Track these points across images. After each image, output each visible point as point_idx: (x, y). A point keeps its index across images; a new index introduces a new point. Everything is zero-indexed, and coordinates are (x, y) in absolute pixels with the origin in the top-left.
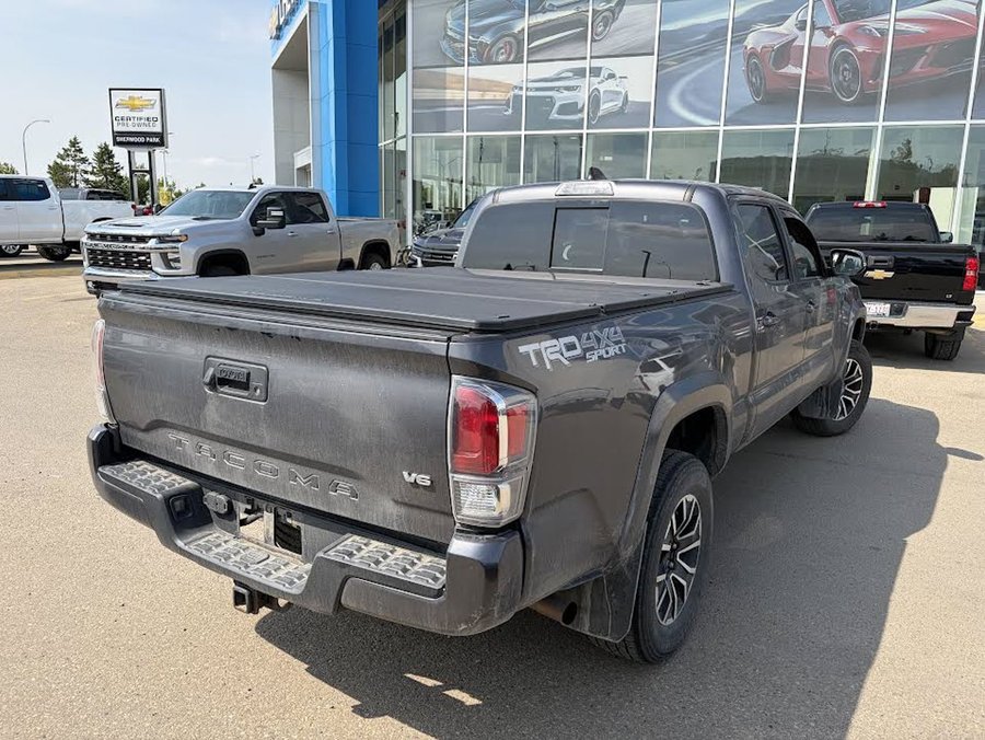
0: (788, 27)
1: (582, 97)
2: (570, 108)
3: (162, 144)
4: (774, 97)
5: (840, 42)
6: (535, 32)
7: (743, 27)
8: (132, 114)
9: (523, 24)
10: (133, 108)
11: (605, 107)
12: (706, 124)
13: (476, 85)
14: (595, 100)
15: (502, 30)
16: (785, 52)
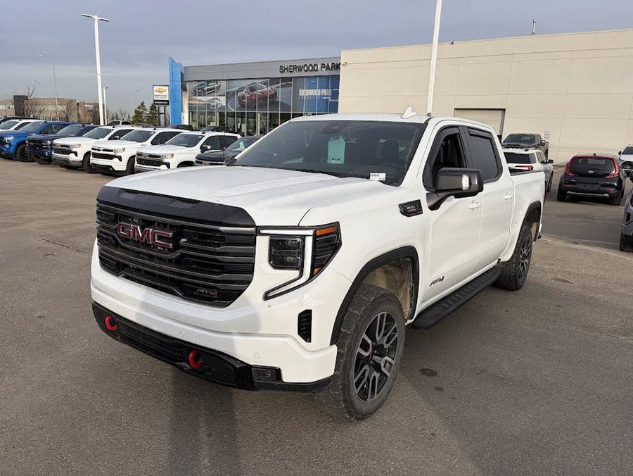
0: (243, 92)
1: (215, 104)
2: (213, 106)
3: (168, 104)
4: (243, 106)
5: (251, 96)
6: (208, 90)
7: (238, 92)
8: (161, 94)
9: (205, 89)
10: (160, 92)
11: (219, 106)
12: (233, 110)
13: (199, 100)
14: (217, 104)
15: (202, 89)
16: (243, 97)
